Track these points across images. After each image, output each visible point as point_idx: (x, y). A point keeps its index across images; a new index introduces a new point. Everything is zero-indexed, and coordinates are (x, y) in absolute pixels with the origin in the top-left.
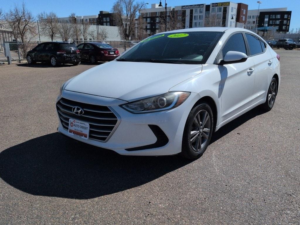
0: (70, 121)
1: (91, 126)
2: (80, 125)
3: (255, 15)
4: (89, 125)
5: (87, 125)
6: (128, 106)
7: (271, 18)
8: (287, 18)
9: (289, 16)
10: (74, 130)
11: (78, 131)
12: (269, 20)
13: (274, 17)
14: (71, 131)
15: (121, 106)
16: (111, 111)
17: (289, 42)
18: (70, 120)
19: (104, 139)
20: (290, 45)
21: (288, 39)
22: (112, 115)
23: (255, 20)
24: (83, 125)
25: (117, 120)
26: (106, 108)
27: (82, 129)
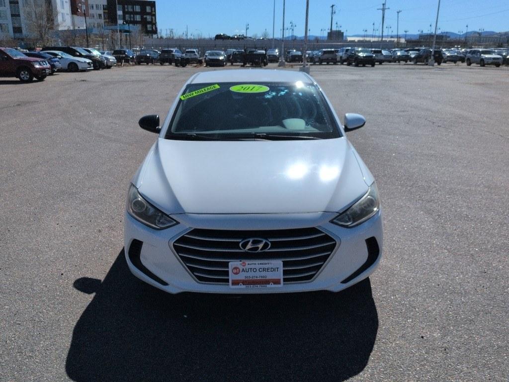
0: (232, 265)
1: (285, 264)
2: (258, 267)
3: (99, 4)
4: (282, 263)
5: (278, 263)
6: (340, 220)
7: (126, 10)
8: (150, 11)
9: (153, 9)
10: (243, 278)
11: (256, 279)
12: (125, 13)
13: (130, 10)
14: (235, 283)
15: (332, 222)
16: (322, 232)
17: (176, 54)
18: (230, 264)
19: (309, 278)
20: (182, 59)
21: (174, 50)
22: (327, 238)
23: (101, 12)
24: (266, 266)
25: (336, 243)
26: (313, 231)
27: (263, 274)
